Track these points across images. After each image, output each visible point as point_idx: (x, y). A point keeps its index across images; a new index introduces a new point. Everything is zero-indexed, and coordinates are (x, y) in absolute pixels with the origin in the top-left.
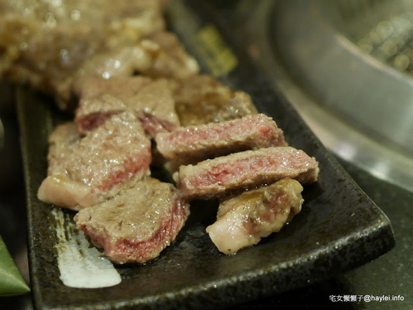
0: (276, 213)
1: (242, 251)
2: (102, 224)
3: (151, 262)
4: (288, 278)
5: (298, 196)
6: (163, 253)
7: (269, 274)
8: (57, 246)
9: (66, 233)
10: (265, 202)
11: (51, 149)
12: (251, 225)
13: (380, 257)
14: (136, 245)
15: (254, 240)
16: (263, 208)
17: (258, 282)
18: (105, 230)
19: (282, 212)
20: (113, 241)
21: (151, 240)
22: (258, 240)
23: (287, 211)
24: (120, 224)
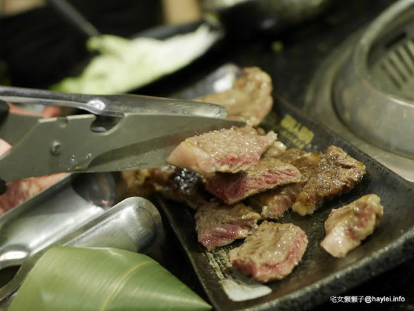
0: (366, 220)
1: (350, 253)
2: (247, 256)
3: (289, 276)
5: (378, 204)
6: (295, 269)
8: (220, 282)
9: (223, 273)
10: (356, 214)
12: (351, 233)
14: (274, 266)
15: (356, 243)
16: (356, 219)
18: (251, 260)
19: (371, 219)
20: (258, 266)
21: (284, 262)
22: (359, 243)
23: (374, 217)
24: (261, 255)
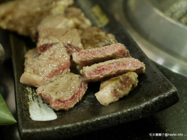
0: (126, 87)
1: (111, 104)
2: (48, 93)
3: (71, 109)
4: (131, 116)
5: (136, 79)
6: (76, 105)
7: (123, 114)
8: (29, 103)
9: (33, 97)
10: (121, 82)
11: (26, 60)
12: (115, 92)
13: (173, 106)
14: (64, 102)
15: (116, 99)
16: (120, 84)
17: (118, 117)
18: (50, 95)
19: (129, 86)
20: (53, 100)
21: (70, 100)
22: (118, 99)
23: (131, 86)
24: (57, 93)
